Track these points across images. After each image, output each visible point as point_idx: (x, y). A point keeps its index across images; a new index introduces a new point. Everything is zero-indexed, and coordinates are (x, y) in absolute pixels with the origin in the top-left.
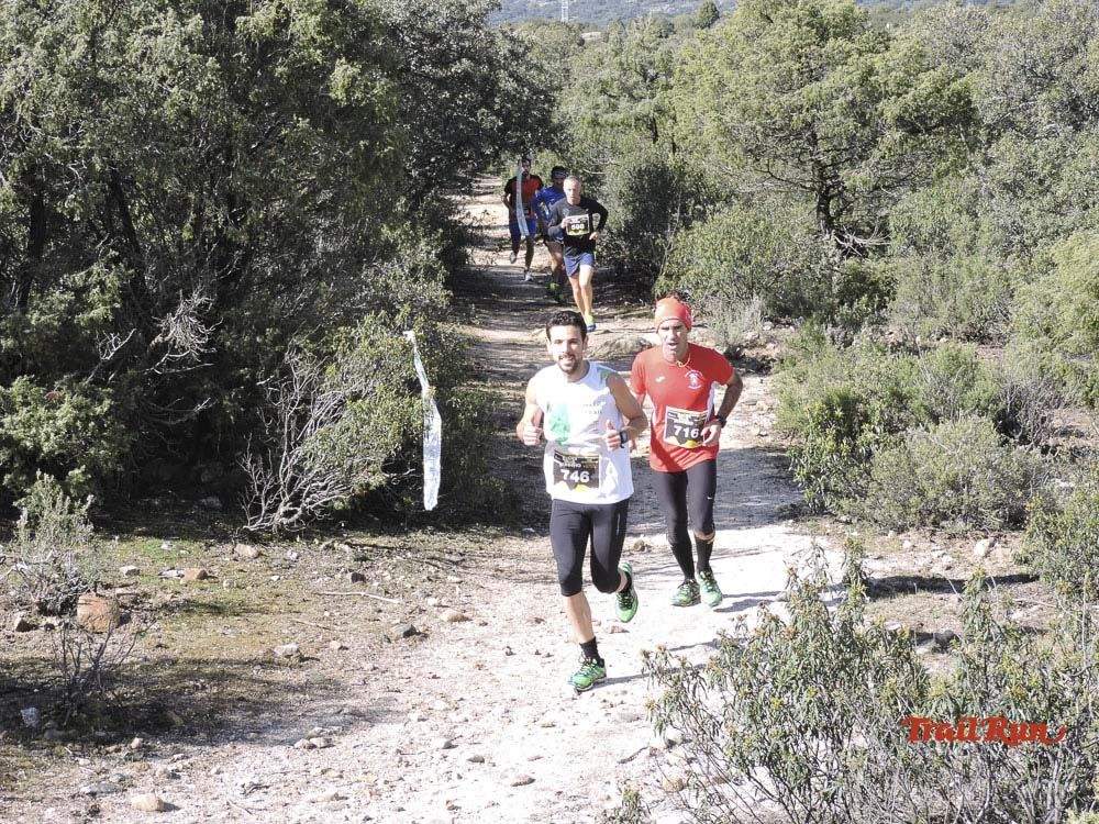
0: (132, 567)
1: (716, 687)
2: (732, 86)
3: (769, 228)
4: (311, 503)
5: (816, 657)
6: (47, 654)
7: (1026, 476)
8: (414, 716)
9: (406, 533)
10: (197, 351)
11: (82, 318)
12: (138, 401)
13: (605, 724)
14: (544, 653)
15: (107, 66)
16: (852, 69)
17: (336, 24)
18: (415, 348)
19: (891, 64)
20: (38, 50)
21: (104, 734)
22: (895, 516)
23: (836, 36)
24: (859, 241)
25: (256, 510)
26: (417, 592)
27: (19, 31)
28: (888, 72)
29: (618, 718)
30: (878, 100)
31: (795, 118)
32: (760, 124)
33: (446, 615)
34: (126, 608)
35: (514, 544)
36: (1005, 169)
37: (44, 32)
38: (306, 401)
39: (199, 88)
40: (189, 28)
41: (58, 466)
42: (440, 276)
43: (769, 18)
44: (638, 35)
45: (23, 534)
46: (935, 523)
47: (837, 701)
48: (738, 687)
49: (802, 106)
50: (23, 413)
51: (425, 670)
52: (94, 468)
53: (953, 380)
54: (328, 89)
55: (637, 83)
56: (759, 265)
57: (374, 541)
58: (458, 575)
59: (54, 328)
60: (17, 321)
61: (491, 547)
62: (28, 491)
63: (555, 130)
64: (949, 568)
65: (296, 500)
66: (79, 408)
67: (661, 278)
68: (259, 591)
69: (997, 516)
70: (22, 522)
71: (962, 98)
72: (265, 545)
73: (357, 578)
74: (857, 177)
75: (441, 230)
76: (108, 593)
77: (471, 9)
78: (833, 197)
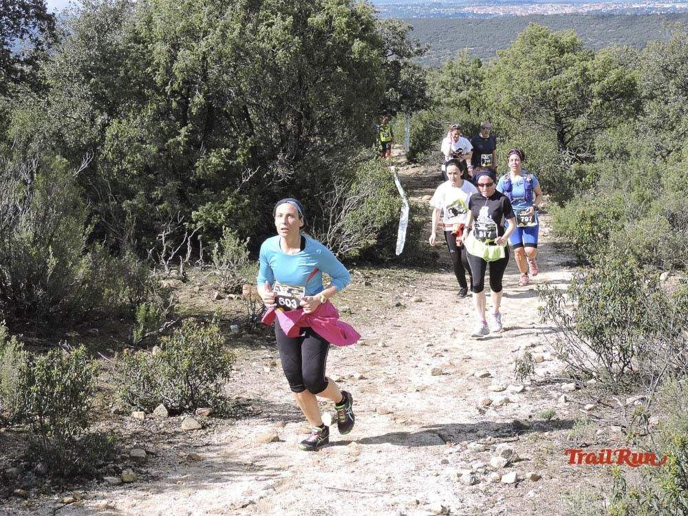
2: (516, 77)
4: (344, 250)
6: (233, 308)
10: (288, 178)
16: (576, 68)
18: (395, 175)
19: (595, 66)
20: (218, 31)
23: (568, 52)
24: (579, 155)
26: (397, 291)
28: (595, 69)
30: (590, 84)
31: (548, 93)
32: (530, 96)
33: (413, 300)
35: (436, 276)
36: (653, 118)
37: (222, 22)
40: (287, 22)
43: (533, 44)
44: (460, 59)
49: (551, 87)
53: (641, 207)
54: (351, 53)
55: (459, 84)
57: (371, 272)
59: (221, 166)
60: (205, 162)
61: (428, 275)
63: (427, 99)
69: (670, 262)
70: (215, 251)
71: (632, 84)
73: (367, 284)
74: (581, 122)
77: (399, 29)
78: (566, 132)
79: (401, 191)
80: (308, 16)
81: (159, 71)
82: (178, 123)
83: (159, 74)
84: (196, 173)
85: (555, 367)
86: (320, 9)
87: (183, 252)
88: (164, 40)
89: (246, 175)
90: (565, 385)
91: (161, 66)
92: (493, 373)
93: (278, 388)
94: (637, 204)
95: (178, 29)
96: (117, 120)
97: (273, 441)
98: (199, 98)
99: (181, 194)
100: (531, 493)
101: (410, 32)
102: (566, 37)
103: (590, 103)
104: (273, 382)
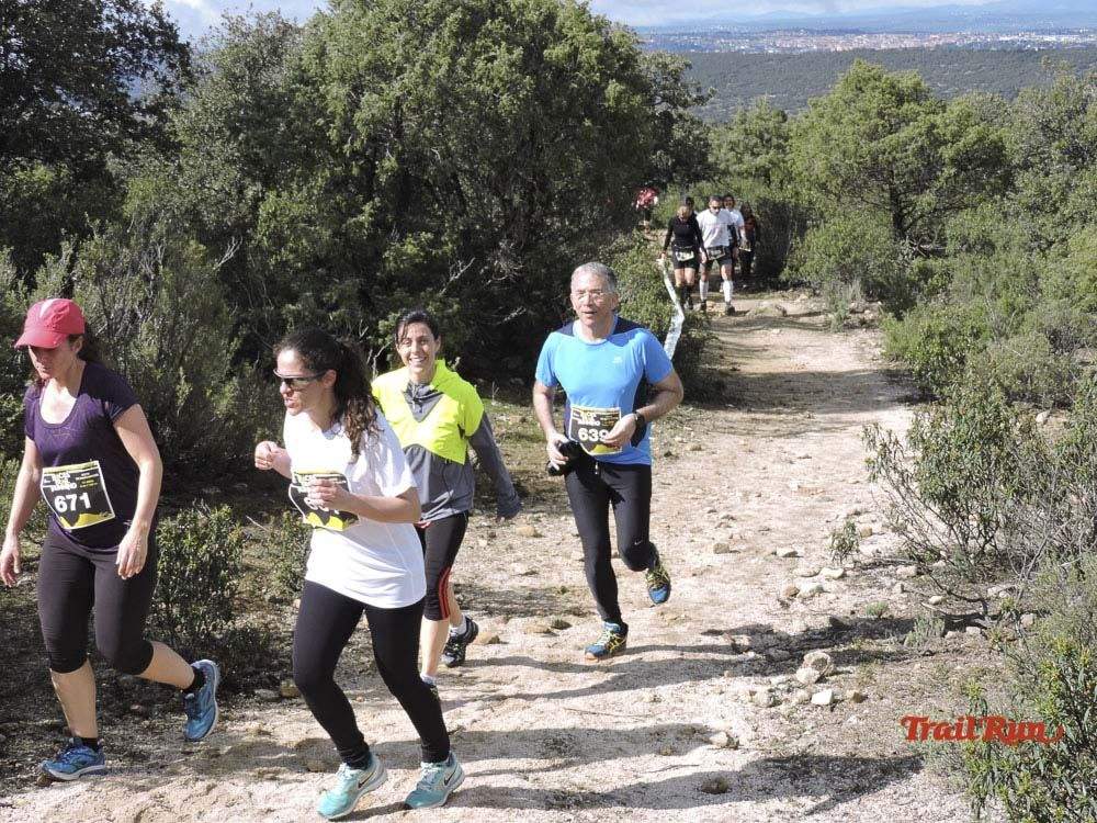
2: (835, 136)
10: (514, 275)
11: (438, 252)
16: (920, 124)
19: (948, 121)
20: (417, 68)
23: (909, 102)
24: (923, 246)
28: (947, 125)
30: (939, 146)
31: (880, 158)
32: (856, 162)
33: (688, 448)
35: (721, 414)
36: (1028, 195)
40: (514, 56)
43: (860, 89)
44: (757, 110)
49: (885, 150)
53: (1010, 320)
54: (605, 99)
58: (690, 427)
59: (420, 257)
60: (397, 251)
61: (709, 414)
67: (786, 270)
69: (1051, 398)
71: (998, 147)
74: (926, 200)
77: (671, 67)
78: (906, 214)
80: (545, 47)
81: (334, 123)
82: (360, 198)
83: (334, 128)
84: (384, 267)
85: (889, 543)
88: (342, 79)
89: (456, 270)
90: (901, 569)
91: (338, 117)
92: (800, 551)
93: (499, 569)
94: (1005, 316)
95: (361, 64)
96: (275, 193)
97: (491, 642)
98: (390, 162)
99: (364, 297)
100: (853, 719)
101: (687, 71)
102: (906, 80)
103: (939, 173)
104: (491, 561)
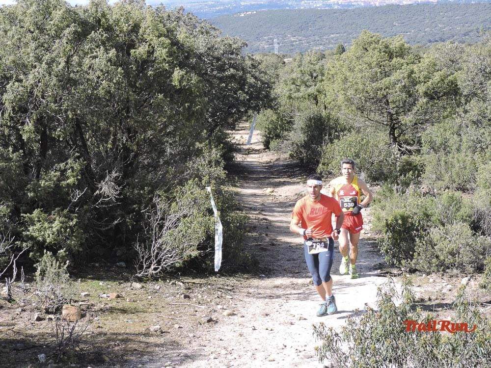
0: (86, 293)
1: (346, 341)
2: (351, 80)
3: (368, 142)
4: (165, 264)
5: (390, 326)
6: (49, 331)
7: (484, 249)
8: (212, 356)
9: (208, 277)
10: (114, 197)
11: (64, 183)
12: (89, 220)
13: (297, 360)
14: (270, 329)
15: (74, 72)
16: (403, 71)
17: (175, 52)
18: (211, 195)
19: (421, 69)
20: (44, 65)
21: (74, 365)
22: (426, 267)
23: (396, 57)
24: (409, 148)
25: (141, 267)
26: (213, 303)
27: (35, 58)
29: (303, 357)
30: (416, 85)
31: (379, 93)
32: (364, 96)
33: (226, 313)
34: (84, 311)
35: (255, 282)
36: (473, 114)
37: (47, 57)
38: (163, 219)
39: (115, 81)
40: (110, 55)
41: (53, 248)
42: (222, 164)
43: (366, 49)
44: (309, 58)
45: (38, 278)
46: (444, 271)
47: (400, 345)
48: (355, 340)
49: (382, 88)
50: (38, 225)
51: (217, 337)
52: (69, 249)
53: (451, 207)
54: (171, 81)
55: (309, 79)
56: (364, 159)
57: (194, 281)
58: (231, 295)
59: (51, 188)
60: (35, 185)
61: (246, 283)
62: (40, 260)
63: (272, 100)
64: (450, 290)
65: (159, 263)
66: (62, 223)
67: (320, 165)
68: (143, 303)
69: (471, 266)
70: (38, 273)
71: (454, 83)
72: (145, 283)
73: (186, 297)
74: (407, 119)
75: (222, 145)
76: (76, 304)
77: (234, 46)
78: (396, 128)
79: (215, 210)
86: (143, 40)
87: (9, 274)
89: (75, 195)
103: (416, 102)
